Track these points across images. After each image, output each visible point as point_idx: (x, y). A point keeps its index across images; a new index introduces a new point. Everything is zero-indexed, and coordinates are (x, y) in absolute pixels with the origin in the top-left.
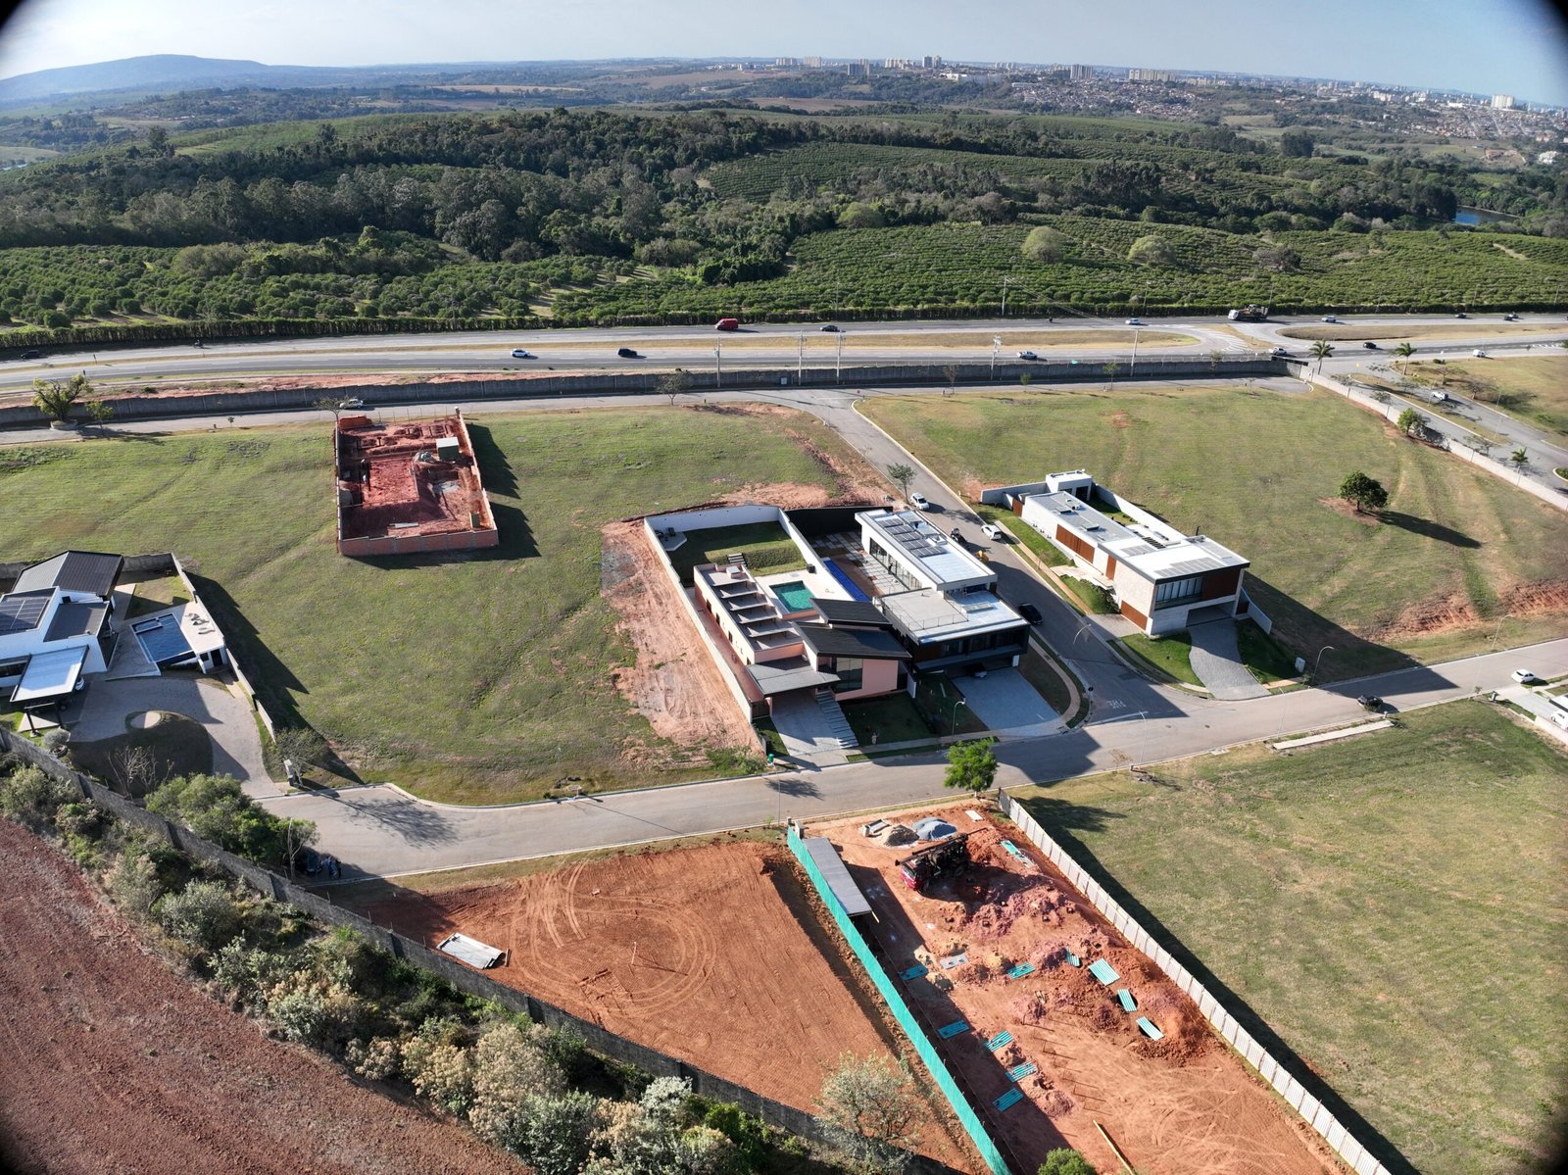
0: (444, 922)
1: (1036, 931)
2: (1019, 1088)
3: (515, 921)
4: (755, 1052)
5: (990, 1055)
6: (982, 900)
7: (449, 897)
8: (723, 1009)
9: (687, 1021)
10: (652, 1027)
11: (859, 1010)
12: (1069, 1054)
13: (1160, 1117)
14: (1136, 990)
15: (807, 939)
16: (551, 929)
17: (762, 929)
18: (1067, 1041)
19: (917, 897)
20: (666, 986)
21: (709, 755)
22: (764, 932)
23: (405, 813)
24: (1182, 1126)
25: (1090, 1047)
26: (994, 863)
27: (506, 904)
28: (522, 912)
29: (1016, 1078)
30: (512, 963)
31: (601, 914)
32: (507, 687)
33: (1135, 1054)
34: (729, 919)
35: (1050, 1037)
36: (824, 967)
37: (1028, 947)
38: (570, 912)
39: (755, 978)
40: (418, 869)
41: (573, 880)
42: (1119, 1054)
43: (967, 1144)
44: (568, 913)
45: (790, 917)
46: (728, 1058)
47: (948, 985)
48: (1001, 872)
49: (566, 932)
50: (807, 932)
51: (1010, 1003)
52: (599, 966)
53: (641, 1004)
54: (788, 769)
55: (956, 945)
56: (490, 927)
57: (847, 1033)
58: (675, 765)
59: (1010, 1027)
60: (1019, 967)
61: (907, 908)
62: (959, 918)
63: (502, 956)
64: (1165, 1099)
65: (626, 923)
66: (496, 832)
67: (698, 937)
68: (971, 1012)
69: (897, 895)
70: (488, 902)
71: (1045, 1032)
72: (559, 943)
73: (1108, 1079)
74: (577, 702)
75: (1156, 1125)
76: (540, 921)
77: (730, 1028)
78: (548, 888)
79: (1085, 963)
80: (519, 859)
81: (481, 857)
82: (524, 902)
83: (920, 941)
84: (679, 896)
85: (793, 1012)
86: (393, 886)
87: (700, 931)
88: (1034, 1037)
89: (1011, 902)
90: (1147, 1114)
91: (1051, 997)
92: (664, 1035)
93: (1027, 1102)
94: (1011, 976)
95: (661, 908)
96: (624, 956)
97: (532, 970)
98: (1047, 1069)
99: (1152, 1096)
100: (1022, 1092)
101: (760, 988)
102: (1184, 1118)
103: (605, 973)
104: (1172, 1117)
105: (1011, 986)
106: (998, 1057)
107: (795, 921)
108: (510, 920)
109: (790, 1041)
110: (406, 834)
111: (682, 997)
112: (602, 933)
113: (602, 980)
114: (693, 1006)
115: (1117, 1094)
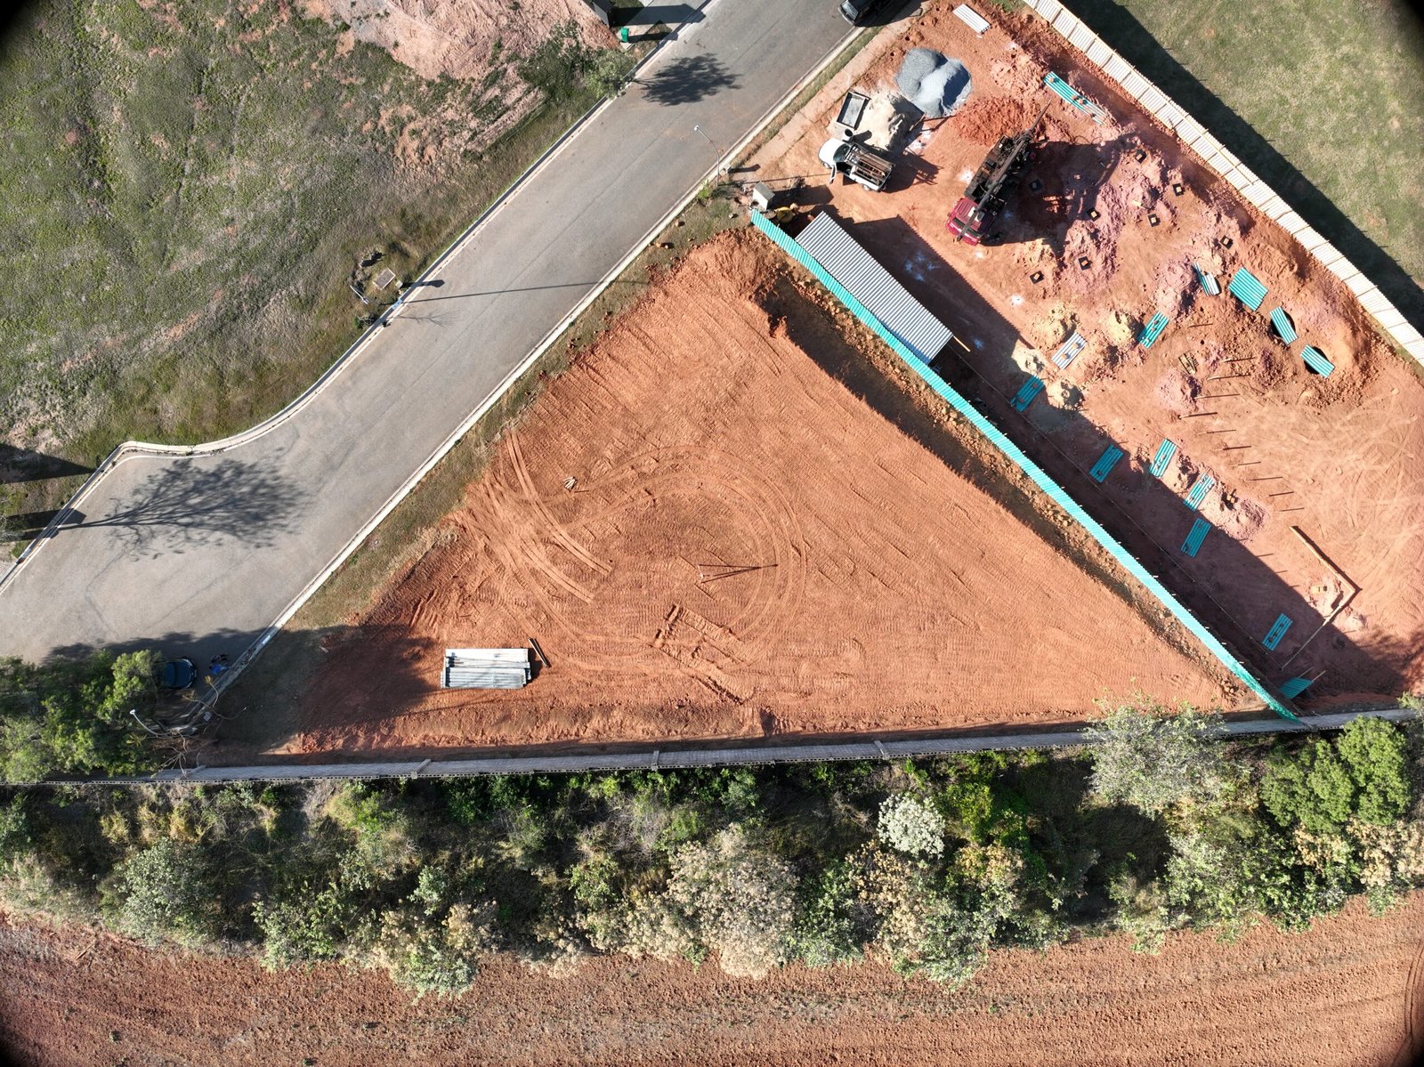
0: (414, 643)
1: (1148, 248)
2: (1202, 517)
3: (501, 586)
4: (922, 641)
5: (1158, 483)
6: (1065, 220)
7: (391, 605)
8: (852, 596)
9: (819, 634)
10: (784, 663)
11: (1011, 519)
12: (1243, 440)
13: (1351, 487)
14: (1290, 305)
15: (894, 430)
16: (557, 575)
17: (827, 440)
18: (1235, 423)
19: (980, 252)
20: (762, 595)
21: (526, 75)
22: (838, 445)
23: (197, 490)
24: (1373, 489)
25: (1261, 419)
26: (1054, 135)
27: (470, 567)
28: (501, 568)
29: (1194, 505)
30: (552, 658)
31: (603, 520)
32: (117, 116)
33: (1310, 409)
34: (778, 443)
35: (1216, 424)
36: (936, 467)
37: (1148, 282)
38: (561, 534)
39: (863, 529)
40: (307, 579)
41: (523, 475)
42: (1293, 417)
43: (1191, 643)
44: (559, 540)
45: (854, 400)
46: (895, 663)
47: (1076, 396)
48: (1068, 151)
49: (580, 573)
50: (889, 417)
51: (1157, 391)
52: (660, 604)
53: (749, 636)
54: (659, 38)
55: (1063, 323)
56: (480, 614)
57: (1012, 558)
58: (491, 132)
59: (1168, 429)
60: (1149, 325)
61: (973, 278)
62: (1049, 268)
63: (531, 654)
64: (1351, 460)
65: (647, 517)
66: (350, 445)
67: (755, 494)
68: (1116, 427)
69: (951, 260)
70: (443, 576)
71: (1208, 419)
72: (581, 592)
73: (1290, 458)
74: (246, 75)
75: (1348, 500)
76: (534, 572)
77: (875, 621)
78: (504, 512)
79: (1223, 284)
80: (420, 476)
81: (372, 505)
82: (488, 551)
83: (1013, 334)
84: (686, 435)
85: (934, 557)
86: (304, 634)
87: (751, 482)
88: (1198, 432)
89: (1101, 205)
90: (1337, 490)
91: (1201, 361)
92: (805, 668)
93: (1216, 533)
94: (1145, 344)
95: (674, 468)
96: (679, 574)
97: (582, 655)
98: (1227, 475)
99: (1337, 462)
100: (1208, 521)
101: (878, 542)
102: (1373, 479)
103: (675, 614)
104: (1362, 482)
105: (1149, 362)
106: (1170, 485)
107: (863, 406)
108: (495, 593)
109: (951, 602)
110: (232, 529)
111: (793, 600)
112: (627, 549)
113: (680, 626)
114: (814, 610)
115: (1303, 475)
